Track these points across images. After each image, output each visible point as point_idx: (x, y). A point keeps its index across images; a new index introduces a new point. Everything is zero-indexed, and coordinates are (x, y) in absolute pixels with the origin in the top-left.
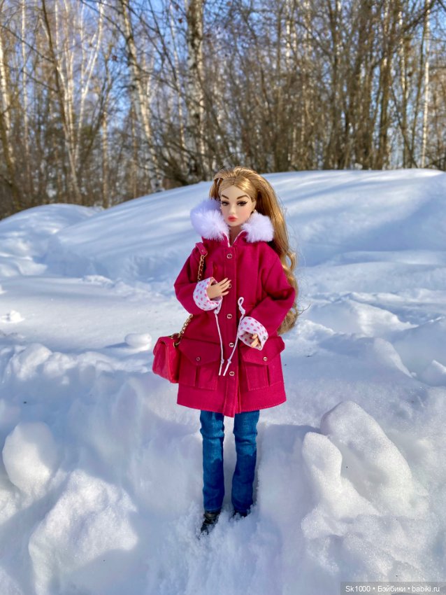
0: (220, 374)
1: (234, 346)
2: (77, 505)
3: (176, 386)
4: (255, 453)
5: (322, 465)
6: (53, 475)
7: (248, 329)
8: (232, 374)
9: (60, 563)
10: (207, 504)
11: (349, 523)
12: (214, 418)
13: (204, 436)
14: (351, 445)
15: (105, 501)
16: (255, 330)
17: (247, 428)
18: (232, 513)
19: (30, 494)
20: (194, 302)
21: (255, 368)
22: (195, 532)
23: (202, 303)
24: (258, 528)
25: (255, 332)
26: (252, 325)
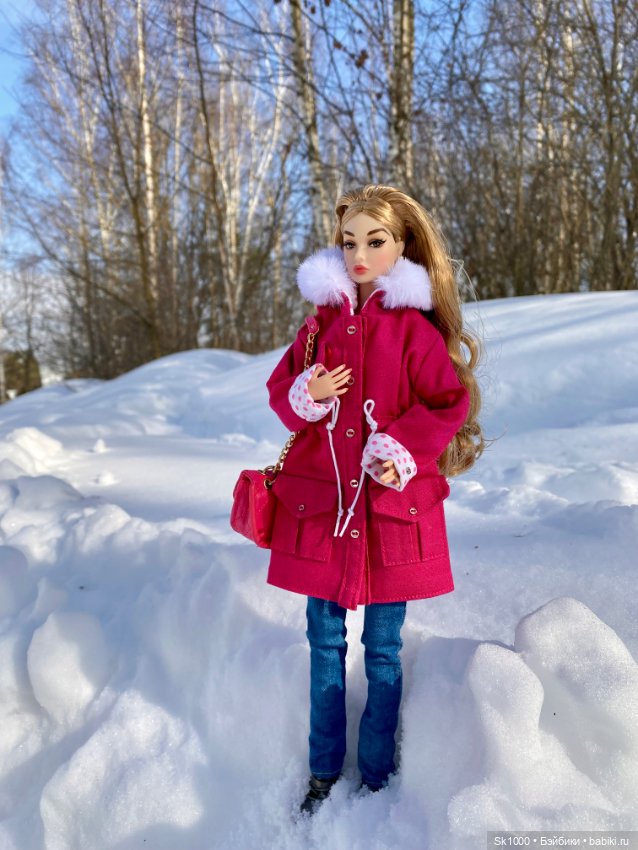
0: (335, 535)
1: (358, 485)
2: (120, 744)
3: (268, 552)
4: (399, 680)
5: (504, 704)
6: (97, 696)
7: (378, 452)
8: (355, 534)
9: (83, 836)
10: (315, 763)
11: (545, 818)
12: (326, 611)
13: (312, 644)
14: (562, 673)
15: (162, 744)
16: (389, 454)
17: (383, 633)
18: (357, 783)
19: (61, 723)
20: (289, 405)
21: (395, 526)
22: (292, 809)
23: (301, 405)
24: (392, 813)
25: (390, 457)
26: (386, 446)
